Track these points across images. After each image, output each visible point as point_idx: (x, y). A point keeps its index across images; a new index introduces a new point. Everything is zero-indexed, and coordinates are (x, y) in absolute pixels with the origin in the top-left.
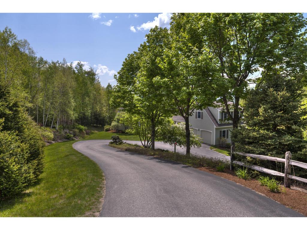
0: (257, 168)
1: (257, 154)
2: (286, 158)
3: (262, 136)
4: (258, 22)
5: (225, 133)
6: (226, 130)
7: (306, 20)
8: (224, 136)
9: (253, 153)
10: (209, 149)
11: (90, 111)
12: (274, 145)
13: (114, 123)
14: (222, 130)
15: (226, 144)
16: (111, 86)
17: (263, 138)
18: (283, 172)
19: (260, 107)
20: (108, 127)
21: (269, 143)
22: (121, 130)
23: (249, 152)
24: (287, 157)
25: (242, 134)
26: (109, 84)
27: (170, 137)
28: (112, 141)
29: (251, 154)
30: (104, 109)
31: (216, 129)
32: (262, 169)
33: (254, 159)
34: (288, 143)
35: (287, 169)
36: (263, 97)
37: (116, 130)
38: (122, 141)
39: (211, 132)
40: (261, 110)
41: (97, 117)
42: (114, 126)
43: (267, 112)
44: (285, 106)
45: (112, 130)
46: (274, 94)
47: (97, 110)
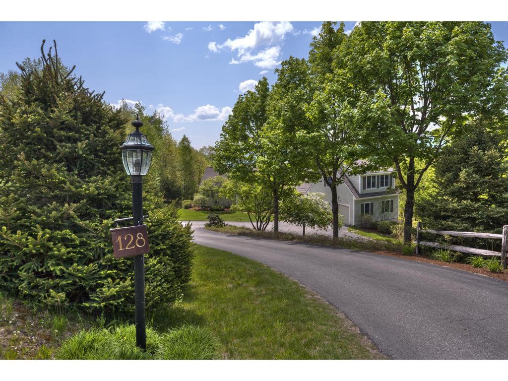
0: (459, 248)
1: (458, 231)
2: (503, 233)
3: (464, 208)
4: (452, 58)
5: (368, 207)
6: (370, 202)
7: (507, 52)
8: (367, 211)
9: (453, 230)
10: (347, 231)
11: (158, 178)
12: (481, 219)
13: (197, 197)
14: (365, 203)
15: (371, 223)
16: (187, 139)
17: (466, 210)
18: (500, 251)
19: (461, 171)
20: (188, 203)
21: (475, 216)
22: (209, 207)
23: (445, 229)
24: (505, 231)
25: (437, 207)
26: (184, 136)
27: (297, 215)
28: (209, 223)
29: (450, 232)
30: (178, 174)
31: (356, 201)
32: (467, 250)
33: (454, 237)
34: (499, 215)
35: (505, 247)
36: (462, 158)
37: (202, 207)
38: (224, 222)
39: (349, 205)
40: (462, 175)
41: (168, 188)
42: (199, 200)
43: (471, 177)
44: (494, 169)
45: (195, 206)
46: (479, 154)
47: (168, 177)
